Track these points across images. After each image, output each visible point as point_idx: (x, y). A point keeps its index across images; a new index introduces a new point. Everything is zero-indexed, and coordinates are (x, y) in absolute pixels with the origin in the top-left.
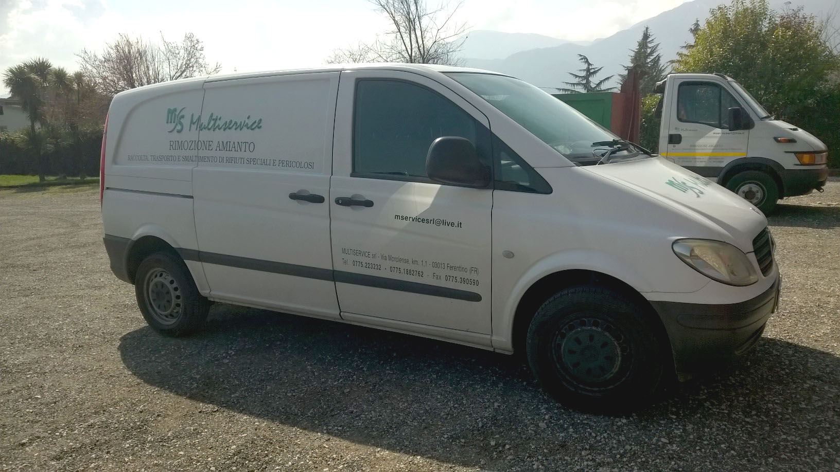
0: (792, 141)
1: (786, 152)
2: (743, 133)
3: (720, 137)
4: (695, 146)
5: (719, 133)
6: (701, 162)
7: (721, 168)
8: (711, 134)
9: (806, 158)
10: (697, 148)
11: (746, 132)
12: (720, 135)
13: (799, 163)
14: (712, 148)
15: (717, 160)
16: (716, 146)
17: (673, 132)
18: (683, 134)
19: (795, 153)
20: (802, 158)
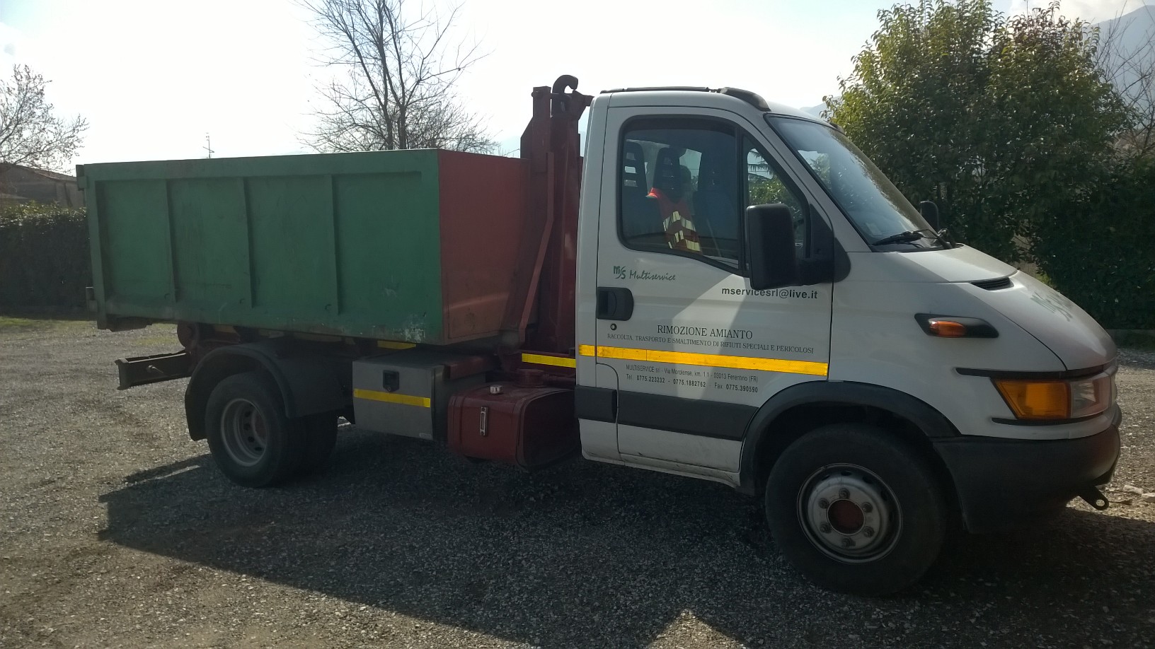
0: (983, 331)
1: (962, 371)
2: (814, 295)
3: (744, 305)
4: (670, 330)
5: (738, 291)
6: (691, 383)
7: (753, 412)
8: (715, 292)
9: (1038, 398)
10: (676, 336)
11: (822, 289)
12: (741, 298)
13: (1008, 414)
14: (721, 339)
15: (739, 383)
16: (733, 333)
17: (610, 281)
18: (638, 289)
19: (998, 377)
20: (1022, 395)
